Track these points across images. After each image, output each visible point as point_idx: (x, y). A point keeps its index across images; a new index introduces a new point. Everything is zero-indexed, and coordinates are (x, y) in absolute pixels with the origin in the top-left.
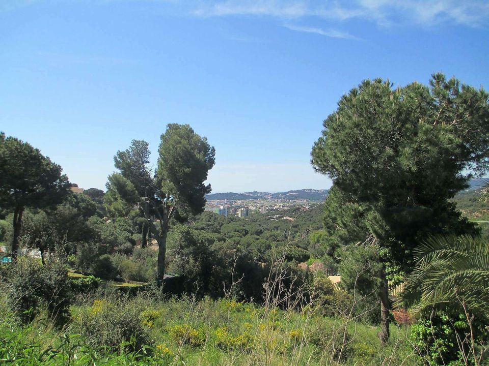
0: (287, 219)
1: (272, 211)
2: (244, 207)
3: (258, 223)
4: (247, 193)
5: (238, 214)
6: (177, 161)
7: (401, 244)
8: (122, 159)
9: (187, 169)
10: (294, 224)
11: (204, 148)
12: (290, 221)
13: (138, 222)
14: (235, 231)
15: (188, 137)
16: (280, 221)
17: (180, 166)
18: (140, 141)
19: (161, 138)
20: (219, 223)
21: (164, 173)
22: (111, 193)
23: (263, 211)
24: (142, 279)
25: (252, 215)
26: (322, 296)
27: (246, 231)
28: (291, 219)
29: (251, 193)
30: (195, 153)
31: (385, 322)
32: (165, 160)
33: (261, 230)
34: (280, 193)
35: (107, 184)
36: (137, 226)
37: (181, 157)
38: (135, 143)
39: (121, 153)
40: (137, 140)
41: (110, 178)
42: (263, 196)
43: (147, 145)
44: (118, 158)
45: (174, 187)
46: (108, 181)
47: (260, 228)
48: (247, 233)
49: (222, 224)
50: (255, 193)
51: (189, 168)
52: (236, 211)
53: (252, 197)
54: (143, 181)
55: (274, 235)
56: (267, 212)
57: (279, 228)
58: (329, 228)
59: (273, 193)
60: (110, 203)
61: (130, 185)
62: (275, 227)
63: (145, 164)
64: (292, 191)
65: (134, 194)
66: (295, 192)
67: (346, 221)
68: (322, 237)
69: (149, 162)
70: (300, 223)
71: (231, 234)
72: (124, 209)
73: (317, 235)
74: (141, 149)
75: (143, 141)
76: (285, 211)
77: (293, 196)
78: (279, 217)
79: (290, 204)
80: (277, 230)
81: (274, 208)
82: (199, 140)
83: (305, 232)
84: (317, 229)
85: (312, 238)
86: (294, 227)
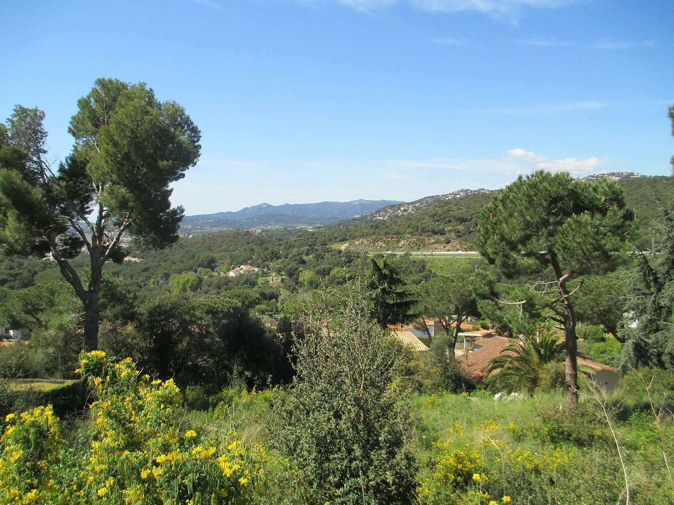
0: (130, 261)
10: (144, 267)
12: (135, 262)
18: (30, 109)
19: (78, 104)
28: (136, 260)
40: (26, 107)
43: (42, 117)
57: (121, 275)
63: (41, 155)
68: (189, 282)
70: (150, 265)
73: (182, 281)
75: (36, 111)
80: (118, 276)
83: (162, 278)
84: (180, 272)
85: (175, 284)
86: (143, 271)
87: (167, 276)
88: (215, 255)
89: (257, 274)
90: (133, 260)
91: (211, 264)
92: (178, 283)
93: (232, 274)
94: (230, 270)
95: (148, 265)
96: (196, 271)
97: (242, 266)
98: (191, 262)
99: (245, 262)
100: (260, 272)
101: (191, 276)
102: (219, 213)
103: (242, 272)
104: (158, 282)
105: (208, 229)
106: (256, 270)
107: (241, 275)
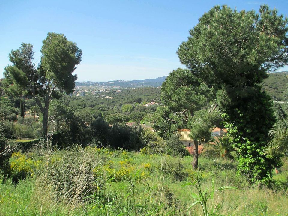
0: (108, 98)
1: (99, 93)
2: (82, 91)
3: (91, 100)
4: (83, 82)
5: (78, 95)
6: (57, 58)
7: (238, 110)
8: (15, 56)
9: (64, 64)
10: (113, 101)
11: (74, 49)
12: (110, 99)
13: (15, 100)
14: (78, 105)
15: (63, 42)
16: (104, 99)
17: (58, 61)
18: (27, 44)
19: (43, 42)
20: (68, 100)
21: (47, 66)
22: (8, 79)
23: (93, 93)
24: (30, 137)
25: (87, 96)
26: (151, 142)
27: (85, 105)
28: (111, 98)
29: (86, 82)
30: (70, 53)
31: (196, 156)
32: (48, 57)
33: (94, 104)
34: (104, 82)
35: (4, 73)
36: (14, 103)
37: (59, 56)
38: (24, 45)
39: (15, 52)
40: (25, 43)
41: (6, 69)
42: (93, 84)
43: (32, 46)
44: (12, 55)
45: (54, 75)
46: (5, 71)
47: (93, 103)
48: (85, 106)
49: (70, 101)
50: (88, 82)
51: (65, 63)
52: (77, 93)
53: (86, 85)
54: (31, 71)
55: (102, 107)
56: (96, 93)
57: (104, 103)
58: (165, 101)
59: (99, 82)
60: (7, 86)
61: (23, 74)
62: (101, 103)
63: (31, 60)
64: (111, 81)
65: (26, 80)
66: (112, 82)
67: (181, 97)
68: (129, 108)
69: (33, 59)
70: (116, 100)
71: (76, 107)
72: (18, 90)
73: (127, 107)
74: (28, 50)
75: (29, 44)
76: (107, 93)
77: (111, 84)
78: (104, 97)
79: (110, 89)
80: (103, 104)
81: (100, 91)
82: (72, 44)
83: (119, 105)
84: (127, 103)
85: (124, 109)
86: (112, 102)
87: (121, 105)
88: (142, 97)
89: (157, 106)
90: (110, 97)
91: (139, 101)
92: (125, 108)
93: (147, 105)
94: (147, 103)
95: (115, 100)
96: (133, 104)
97: (152, 102)
98: (131, 100)
99: (153, 101)
100: (159, 105)
101: (130, 105)
102: (147, 80)
103: (151, 105)
104: (118, 107)
105: (142, 86)
106: (157, 104)
107: (151, 106)
